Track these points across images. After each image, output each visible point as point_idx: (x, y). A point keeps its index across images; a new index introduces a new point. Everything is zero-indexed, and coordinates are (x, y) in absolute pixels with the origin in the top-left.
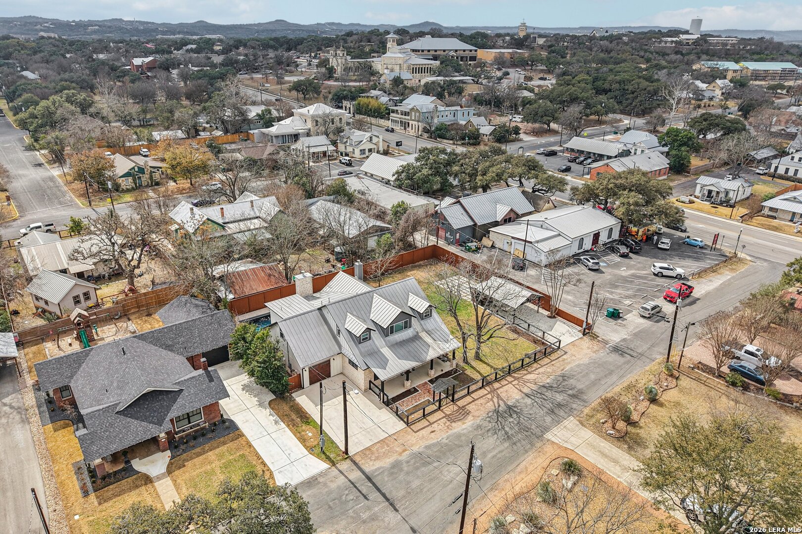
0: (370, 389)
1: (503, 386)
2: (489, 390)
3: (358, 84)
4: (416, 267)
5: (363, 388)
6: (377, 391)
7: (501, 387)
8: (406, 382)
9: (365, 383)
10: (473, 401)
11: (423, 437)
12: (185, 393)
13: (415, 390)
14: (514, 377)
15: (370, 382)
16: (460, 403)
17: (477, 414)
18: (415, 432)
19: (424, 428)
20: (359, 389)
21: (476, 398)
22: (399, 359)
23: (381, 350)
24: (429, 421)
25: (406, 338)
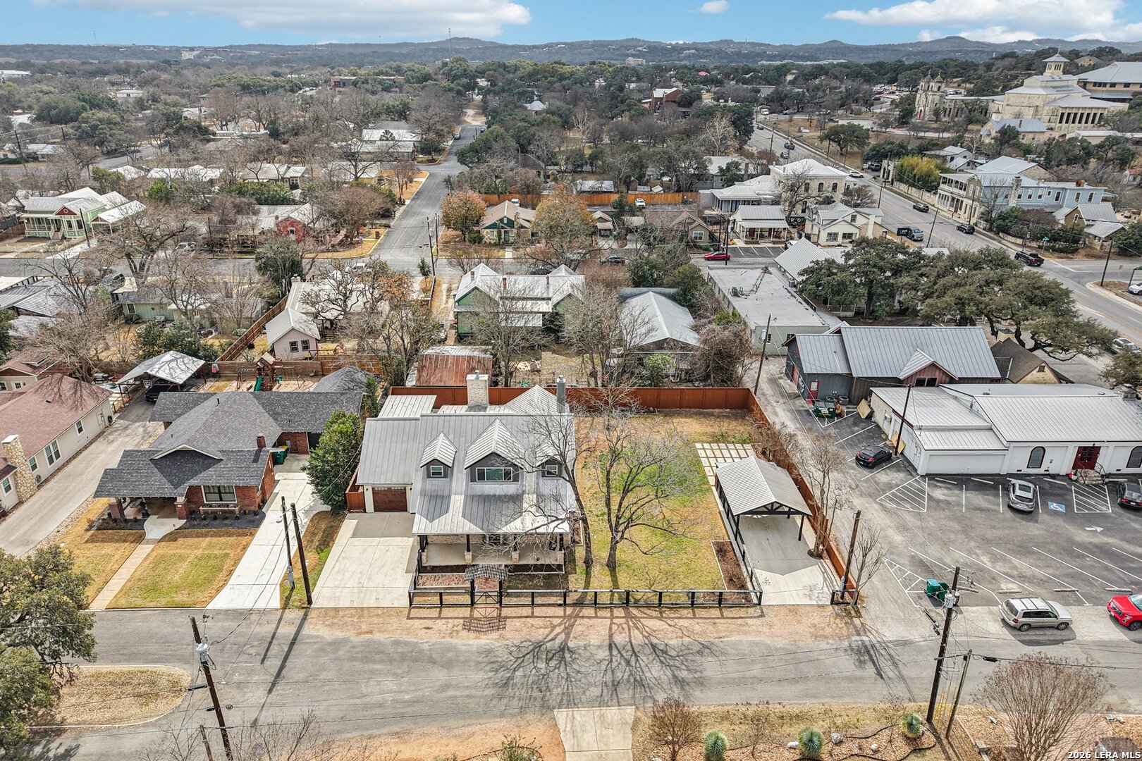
1: (596, 617)
2: (569, 613)
3: (936, 135)
4: (701, 414)
7: (590, 617)
10: (526, 617)
11: (409, 629)
12: (222, 465)
16: (505, 612)
17: (510, 634)
18: (409, 618)
19: (425, 619)
21: (536, 614)
22: (464, 516)
23: (453, 497)
24: (440, 613)
25: (501, 494)
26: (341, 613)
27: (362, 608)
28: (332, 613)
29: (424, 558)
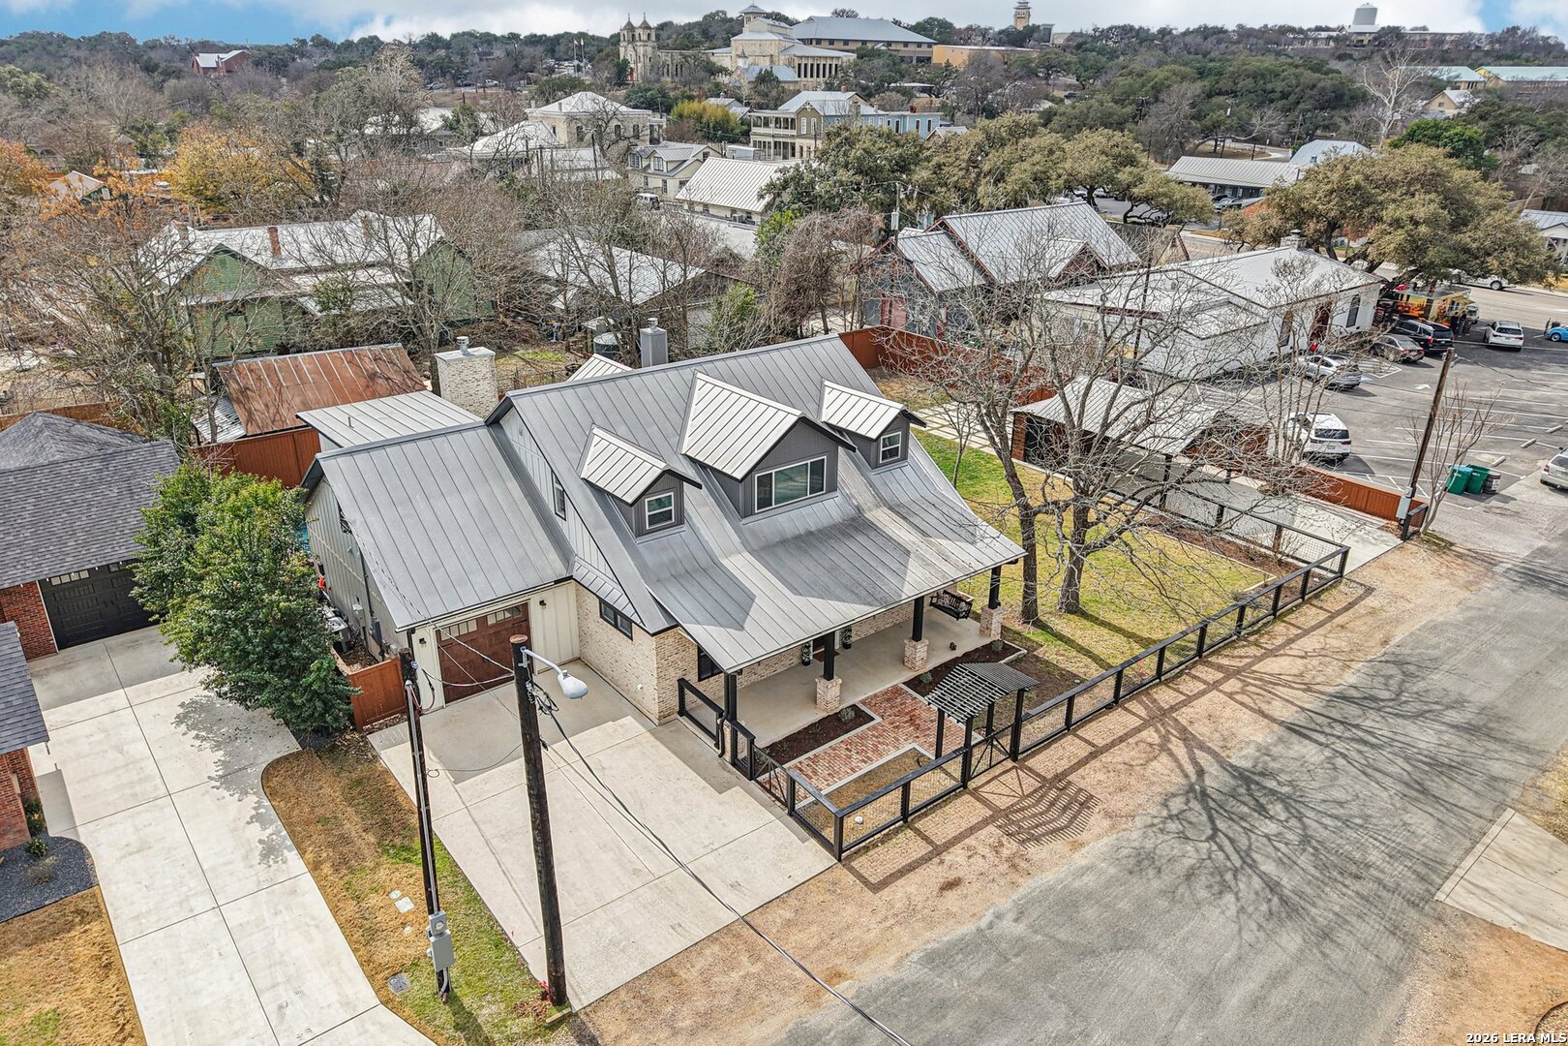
0: (682, 712)
1: (1191, 698)
2: (1143, 713)
5: (654, 708)
6: (710, 718)
7: (1184, 703)
8: (822, 684)
9: (660, 688)
10: (1093, 756)
11: (911, 910)
13: (860, 717)
14: (1220, 668)
15: (683, 684)
16: (1046, 762)
17: (1118, 803)
18: (876, 888)
19: (910, 868)
20: (641, 713)
21: (1100, 742)
22: (794, 591)
23: (726, 561)
24: (926, 840)
25: (820, 526)
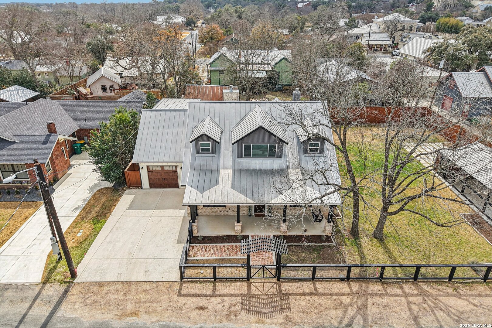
1: (387, 294)
2: (355, 289)
7: (380, 295)
10: (311, 294)
14: (420, 289)
16: (286, 287)
18: (180, 295)
19: (198, 295)
21: (321, 291)
22: (233, 187)
23: (221, 171)
24: (214, 290)
25: (266, 169)
26: (106, 289)
27: (129, 283)
28: (95, 289)
29: (195, 228)
